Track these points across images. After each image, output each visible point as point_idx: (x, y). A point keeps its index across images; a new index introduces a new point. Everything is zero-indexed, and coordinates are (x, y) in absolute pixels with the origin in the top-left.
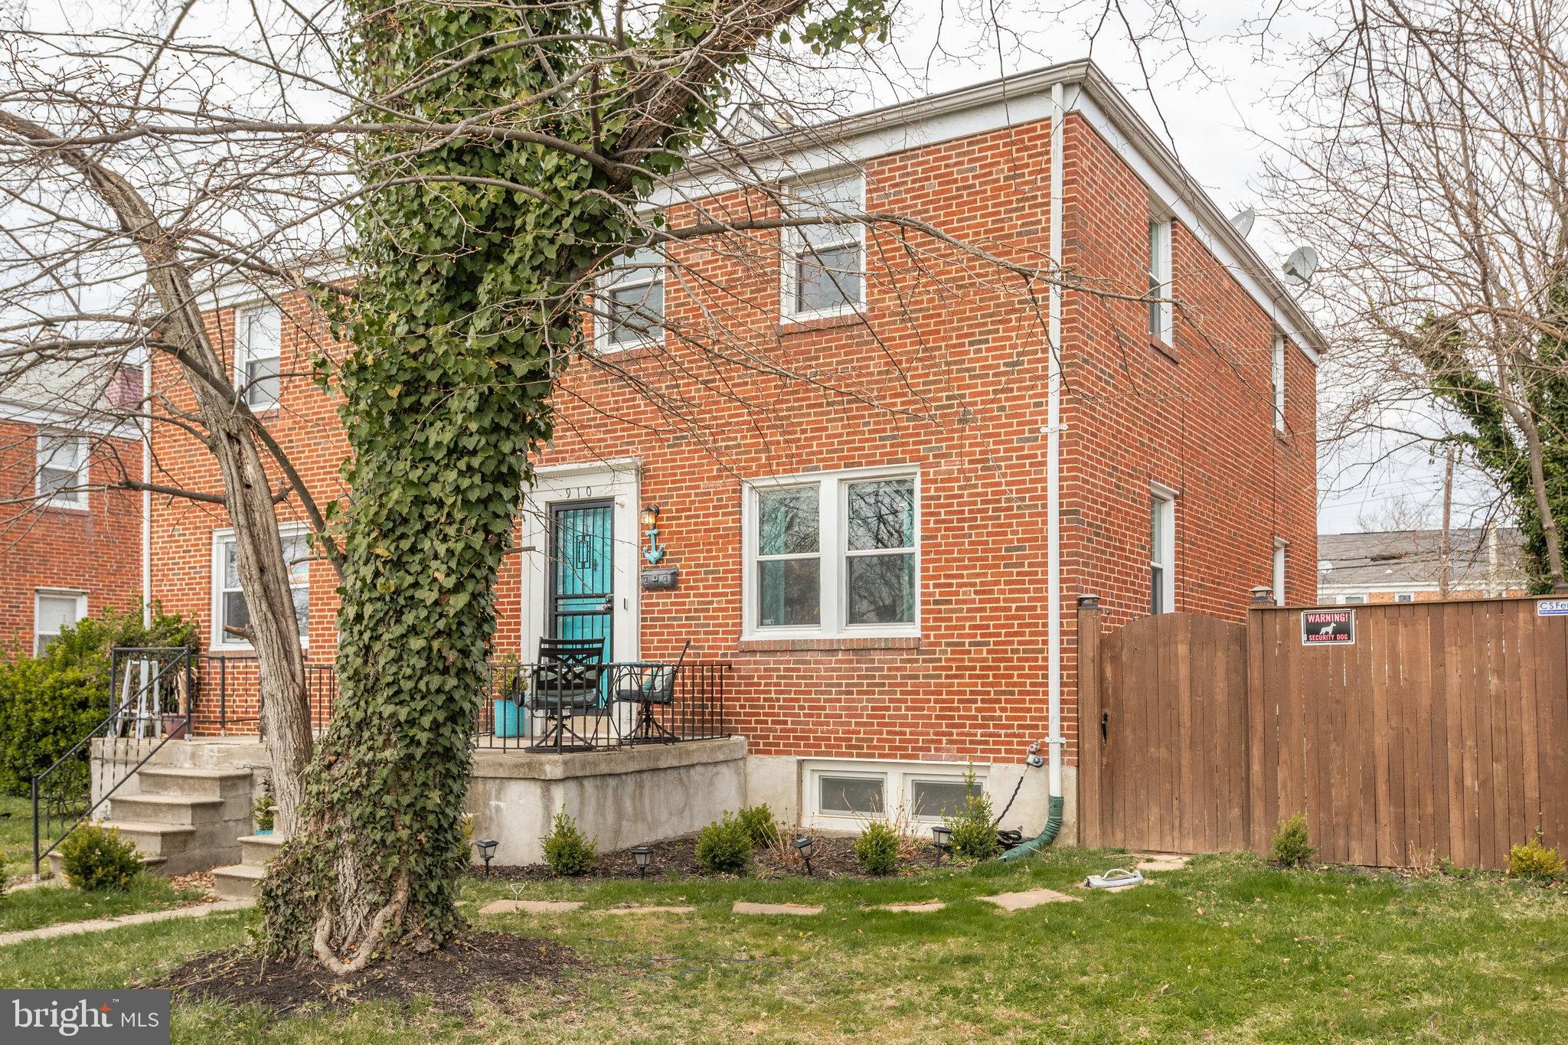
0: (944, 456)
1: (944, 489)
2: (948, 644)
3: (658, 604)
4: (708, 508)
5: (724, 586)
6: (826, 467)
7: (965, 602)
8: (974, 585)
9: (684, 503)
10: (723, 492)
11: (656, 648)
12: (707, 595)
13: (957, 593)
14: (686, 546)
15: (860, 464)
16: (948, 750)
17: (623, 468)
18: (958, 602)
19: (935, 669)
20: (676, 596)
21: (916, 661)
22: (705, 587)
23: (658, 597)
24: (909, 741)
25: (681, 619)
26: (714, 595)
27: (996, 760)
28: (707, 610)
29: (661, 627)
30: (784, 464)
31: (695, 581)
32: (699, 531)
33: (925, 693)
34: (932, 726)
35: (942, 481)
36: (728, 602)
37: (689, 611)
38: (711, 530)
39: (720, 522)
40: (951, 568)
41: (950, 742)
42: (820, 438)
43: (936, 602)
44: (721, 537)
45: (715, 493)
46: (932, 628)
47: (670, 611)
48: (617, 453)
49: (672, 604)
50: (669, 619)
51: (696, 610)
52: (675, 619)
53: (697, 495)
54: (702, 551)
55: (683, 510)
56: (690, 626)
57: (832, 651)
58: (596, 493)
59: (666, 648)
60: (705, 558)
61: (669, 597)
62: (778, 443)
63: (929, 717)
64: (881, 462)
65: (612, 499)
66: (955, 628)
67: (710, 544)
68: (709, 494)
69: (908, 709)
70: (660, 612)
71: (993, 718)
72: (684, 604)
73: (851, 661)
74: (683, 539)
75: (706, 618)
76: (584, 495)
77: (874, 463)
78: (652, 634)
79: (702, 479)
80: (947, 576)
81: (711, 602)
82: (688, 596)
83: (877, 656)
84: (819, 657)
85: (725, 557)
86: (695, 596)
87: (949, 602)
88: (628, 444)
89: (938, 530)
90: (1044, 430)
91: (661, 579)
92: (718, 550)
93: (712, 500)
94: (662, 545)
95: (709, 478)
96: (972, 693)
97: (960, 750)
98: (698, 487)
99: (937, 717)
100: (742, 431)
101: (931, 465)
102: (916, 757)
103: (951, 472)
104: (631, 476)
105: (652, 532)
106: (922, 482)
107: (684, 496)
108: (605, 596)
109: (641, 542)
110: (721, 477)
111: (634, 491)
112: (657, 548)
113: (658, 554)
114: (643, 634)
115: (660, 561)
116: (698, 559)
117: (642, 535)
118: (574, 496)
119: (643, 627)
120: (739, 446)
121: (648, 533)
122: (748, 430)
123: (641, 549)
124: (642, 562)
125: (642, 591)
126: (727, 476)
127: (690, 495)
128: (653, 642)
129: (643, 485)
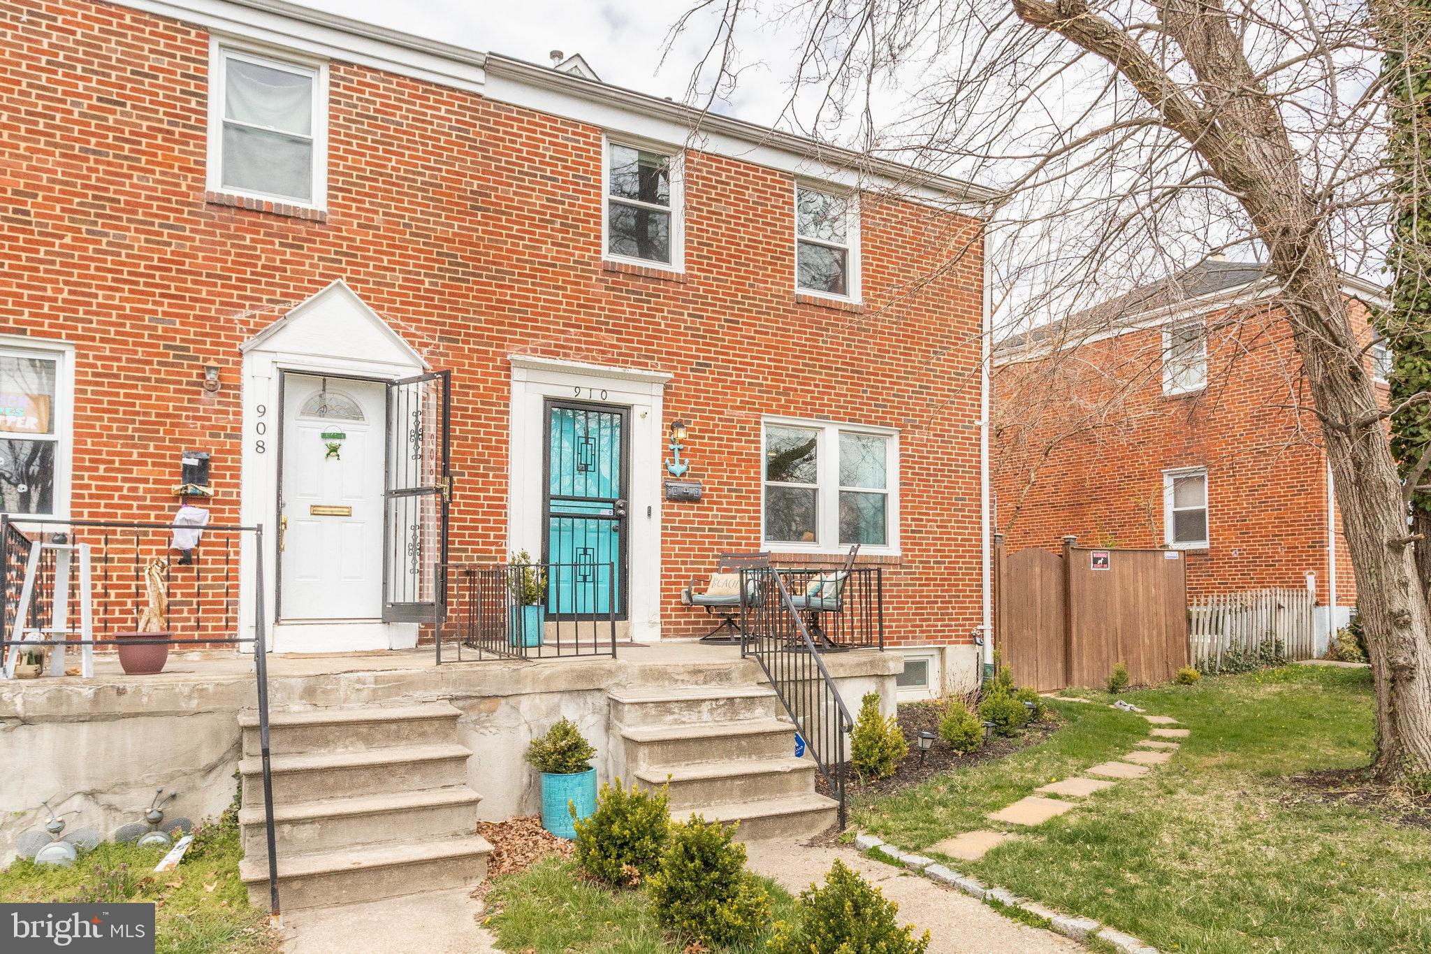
0: (917, 427)
1: (918, 451)
2: (921, 562)
3: (679, 515)
4: (731, 433)
5: (747, 504)
6: (834, 418)
7: (930, 532)
8: (936, 521)
9: (708, 425)
10: (746, 422)
11: (676, 556)
12: (730, 510)
13: (925, 526)
14: (709, 464)
15: (860, 421)
16: (920, 638)
17: (652, 381)
18: (927, 532)
19: (912, 579)
20: (699, 509)
21: (900, 573)
22: (728, 503)
23: (679, 508)
24: (894, 632)
25: (703, 530)
26: (737, 511)
27: (950, 643)
28: (731, 524)
29: (683, 535)
30: (800, 409)
31: (718, 496)
32: (723, 453)
33: (906, 597)
34: (910, 620)
35: (917, 445)
36: (750, 518)
37: (712, 523)
38: (734, 454)
39: (743, 448)
40: (921, 508)
41: (922, 632)
42: (830, 394)
43: (913, 532)
44: (744, 460)
45: (739, 422)
46: (910, 550)
47: (692, 522)
48: (633, 363)
49: (695, 515)
50: (691, 529)
51: (719, 523)
52: (698, 529)
53: (720, 419)
54: (725, 471)
55: (706, 431)
56: (714, 537)
58: (612, 398)
59: (689, 556)
60: (728, 478)
61: (692, 508)
62: (796, 390)
63: (908, 614)
64: (876, 423)
65: (628, 408)
66: (924, 550)
67: (735, 466)
68: (732, 421)
69: (894, 608)
70: (681, 522)
71: (947, 614)
72: (707, 516)
74: (706, 457)
75: (728, 530)
76: (596, 397)
77: (870, 422)
78: (673, 542)
79: (726, 407)
80: (920, 514)
81: (734, 517)
82: (711, 509)
85: (747, 478)
86: (718, 510)
87: (920, 532)
88: (646, 357)
89: (913, 479)
90: (977, 423)
91: (691, 491)
92: (742, 472)
93: (735, 427)
94: (687, 461)
95: (732, 407)
96: (936, 597)
97: (928, 637)
98: (722, 413)
99: (914, 614)
100: (763, 373)
101: (909, 432)
102: (899, 644)
103: (922, 440)
104: (659, 390)
105: (676, 447)
106: (901, 443)
107: (707, 418)
108: (613, 502)
109: (664, 454)
110: (744, 408)
111: (658, 404)
112: (682, 462)
113: (683, 468)
114: (663, 542)
115: (683, 474)
116: (722, 477)
117: (664, 447)
118: (584, 396)
119: (663, 535)
120: (761, 385)
121: (671, 446)
122: (770, 373)
123: (663, 460)
124: (663, 473)
125: (663, 500)
126: (750, 409)
127: (713, 419)
128: (674, 549)
129: (664, 400)
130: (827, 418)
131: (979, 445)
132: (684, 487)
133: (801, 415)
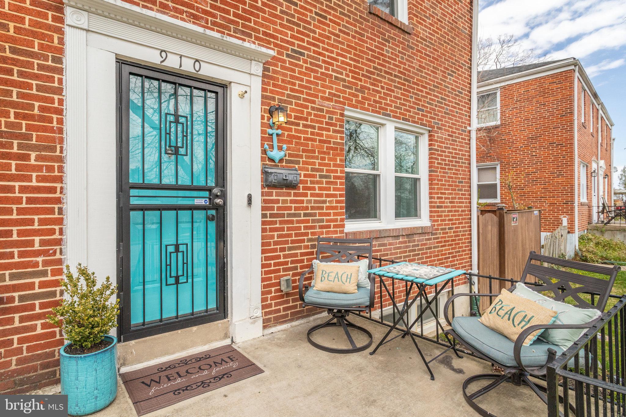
0: (440, 129)
1: (441, 146)
2: (442, 229)
3: (277, 201)
4: (321, 123)
5: (335, 189)
6: (394, 117)
7: (446, 207)
8: (450, 199)
9: (302, 112)
10: (332, 112)
11: (276, 243)
13: (444, 202)
14: (304, 151)
17: (250, 56)
18: (444, 207)
19: (436, 243)
20: (296, 195)
21: (431, 239)
22: (320, 189)
23: (277, 195)
25: (299, 215)
26: (328, 196)
27: (455, 286)
28: (322, 208)
29: (281, 222)
30: (372, 106)
31: (312, 182)
32: (315, 140)
33: (434, 256)
35: (440, 142)
37: (307, 208)
39: (331, 137)
40: (442, 189)
42: (391, 96)
43: (437, 207)
44: (332, 148)
45: (328, 112)
46: (435, 222)
47: (290, 208)
49: (292, 202)
50: (289, 215)
51: (313, 208)
52: (295, 215)
53: (313, 108)
54: (317, 158)
55: (301, 119)
56: (308, 221)
57: (397, 237)
58: (207, 71)
59: (286, 242)
60: (319, 164)
61: (289, 195)
62: (369, 89)
65: (224, 86)
66: (443, 221)
67: (324, 153)
68: (322, 111)
70: (279, 208)
72: (302, 202)
73: (405, 242)
74: (302, 144)
75: (321, 214)
76: (188, 67)
77: (414, 122)
78: (272, 230)
79: (317, 97)
80: (441, 194)
81: (324, 202)
82: (306, 195)
83: (416, 238)
84: (391, 240)
85: (335, 165)
86: (312, 195)
87: (441, 207)
89: (437, 168)
90: (469, 128)
91: (290, 178)
92: (330, 159)
93: (324, 117)
94: (285, 146)
95: (322, 98)
96: (448, 254)
98: (314, 102)
100: (346, 70)
101: (435, 132)
103: (442, 138)
104: (258, 69)
105: (275, 132)
106: (430, 140)
107: (302, 106)
108: (210, 190)
109: (263, 139)
110: (331, 100)
111: (257, 84)
112: (280, 148)
113: (282, 153)
114: (264, 230)
115: (281, 160)
116: (314, 164)
117: (263, 132)
118: (172, 63)
119: (263, 223)
120: (344, 80)
121: (270, 131)
122: (351, 71)
123: (262, 145)
124: (263, 159)
125: (263, 187)
126: (336, 102)
127: (307, 107)
128: (272, 237)
129: (263, 83)
130: (389, 115)
131: (469, 144)
132: (282, 173)
133: (373, 111)
